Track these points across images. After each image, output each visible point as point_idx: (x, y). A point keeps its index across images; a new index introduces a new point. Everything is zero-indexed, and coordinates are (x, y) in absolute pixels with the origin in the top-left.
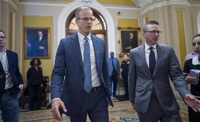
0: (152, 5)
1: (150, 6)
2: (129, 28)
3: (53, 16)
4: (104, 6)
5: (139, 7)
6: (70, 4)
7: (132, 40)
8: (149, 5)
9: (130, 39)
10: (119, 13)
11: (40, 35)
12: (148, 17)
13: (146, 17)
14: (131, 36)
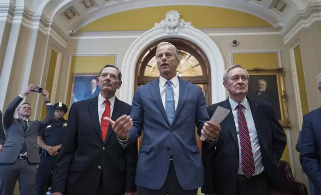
0: (305, 18)
1: (302, 21)
2: (256, 70)
3: (117, 54)
4: (205, 33)
5: (280, 28)
6: (144, 34)
7: (263, 92)
8: (300, 18)
9: (259, 92)
10: (235, 42)
11: (93, 84)
12: (299, 45)
13: (296, 46)
14: (262, 85)
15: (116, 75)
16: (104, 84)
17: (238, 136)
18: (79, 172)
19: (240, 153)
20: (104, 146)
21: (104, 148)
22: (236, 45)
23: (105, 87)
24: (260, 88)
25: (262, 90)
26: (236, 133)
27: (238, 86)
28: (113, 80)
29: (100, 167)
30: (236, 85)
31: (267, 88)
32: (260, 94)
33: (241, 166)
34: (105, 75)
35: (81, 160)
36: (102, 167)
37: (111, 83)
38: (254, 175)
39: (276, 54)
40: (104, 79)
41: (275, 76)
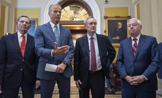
2: (117, 17)
3: (41, 8)
10: (106, 1)
12: (139, 3)
13: (137, 4)
14: (119, 25)
15: (29, 22)
16: (22, 27)
17: (90, 52)
18: (10, 72)
19: (90, 60)
20: (24, 59)
21: (23, 60)
22: (107, 3)
23: (23, 29)
24: (118, 27)
25: (119, 28)
26: (89, 51)
27: (92, 28)
28: (27, 25)
29: (22, 70)
30: (91, 27)
31: (122, 27)
32: (118, 30)
33: (90, 66)
34: (22, 22)
35: (10, 66)
36: (23, 69)
37: (26, 26)
38: (96, 71)
39: (127, 8)
40: (22, 24)
41: (127, 20)
